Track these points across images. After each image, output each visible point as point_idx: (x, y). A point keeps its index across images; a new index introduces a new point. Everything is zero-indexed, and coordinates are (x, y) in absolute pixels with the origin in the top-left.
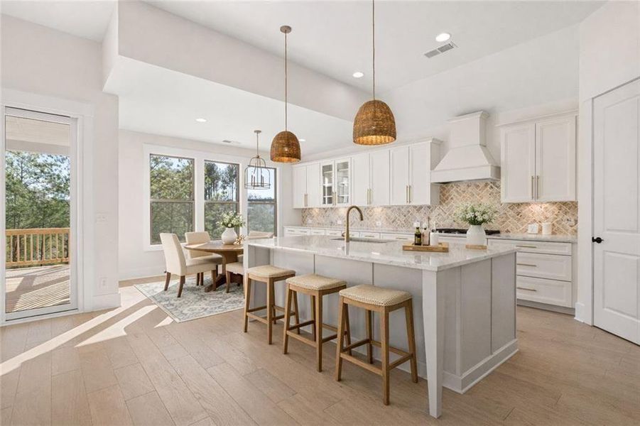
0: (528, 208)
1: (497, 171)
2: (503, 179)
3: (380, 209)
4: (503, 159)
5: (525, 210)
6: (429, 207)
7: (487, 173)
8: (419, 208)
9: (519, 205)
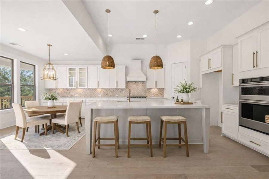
0: (152, 90)
3: (101, 89)
9: (149, 89)
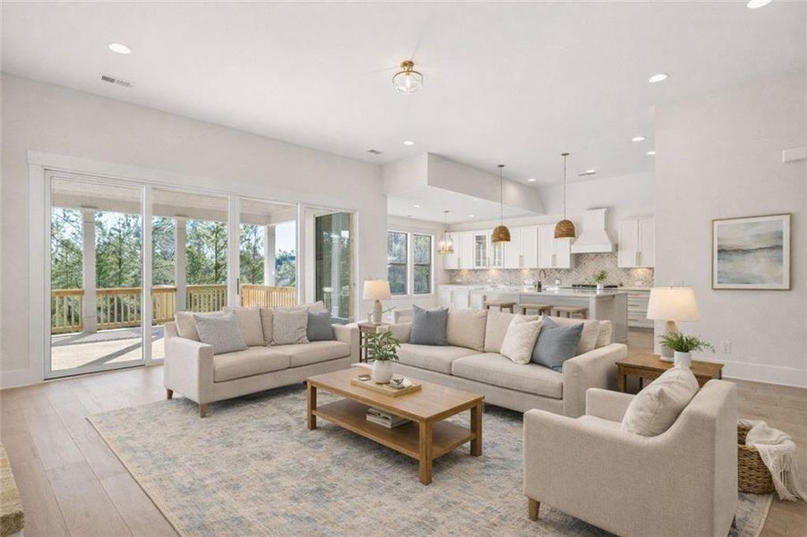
0: (635, 271)
1: (616, 247)
2: (619, 252)
4: (619, 239)
5: (634, 273)
6: (568, 270)
7: (609, 249)
8: (559, 270)
9: (628, 269)
